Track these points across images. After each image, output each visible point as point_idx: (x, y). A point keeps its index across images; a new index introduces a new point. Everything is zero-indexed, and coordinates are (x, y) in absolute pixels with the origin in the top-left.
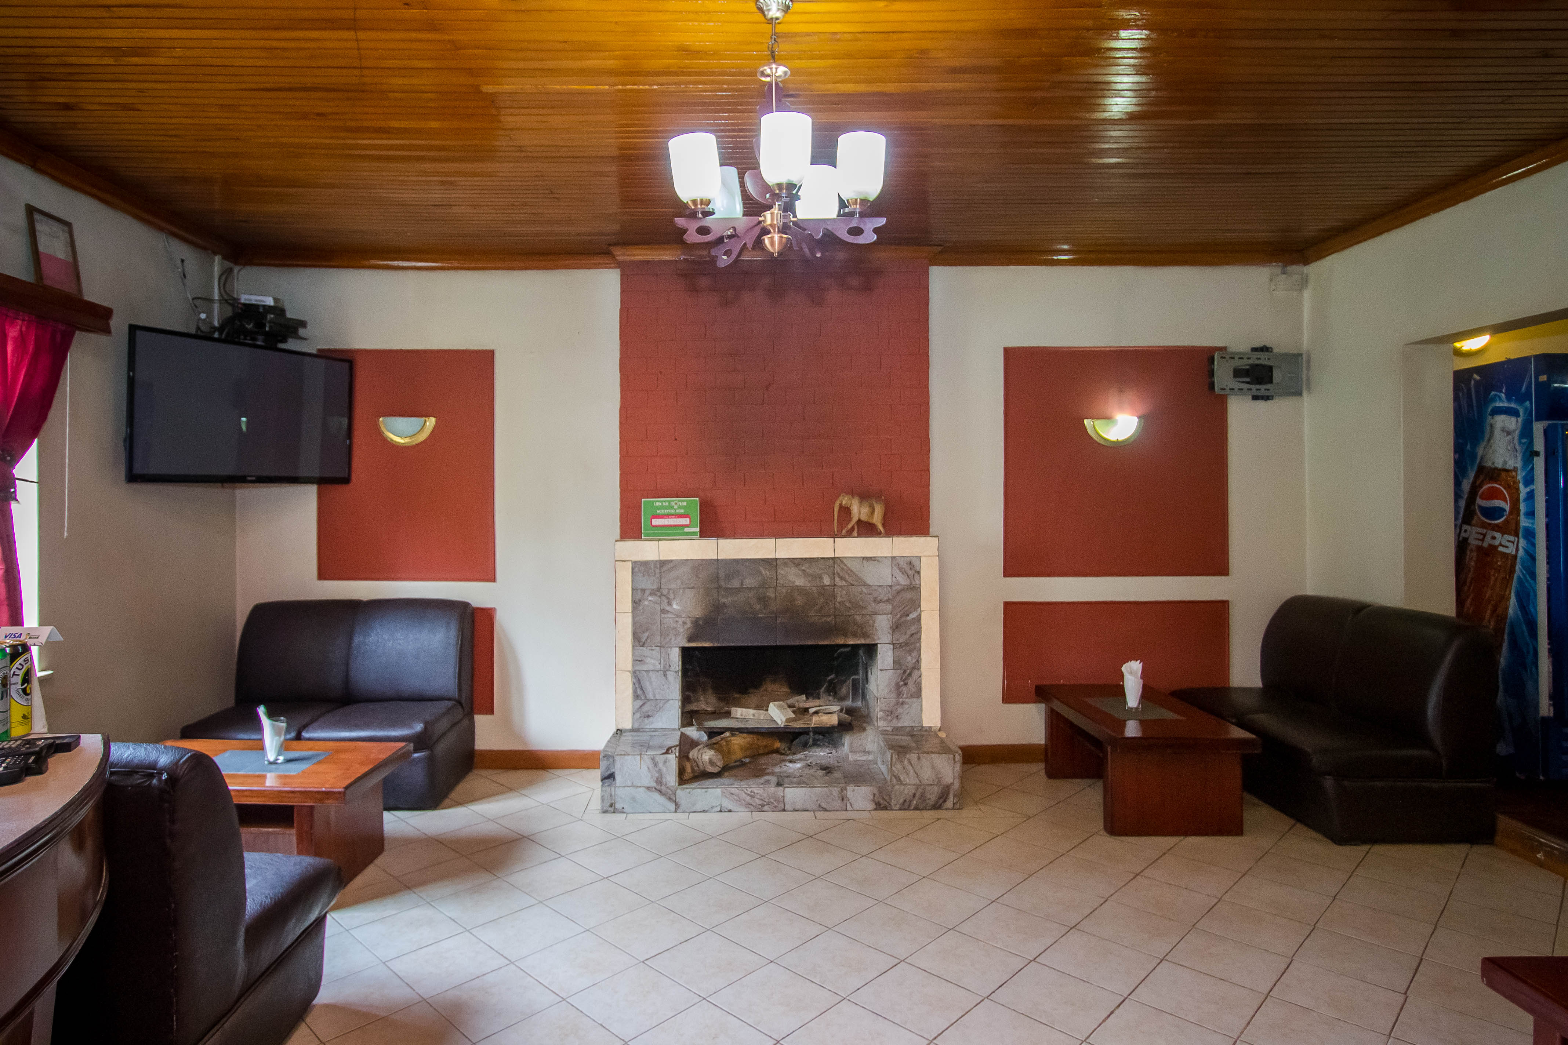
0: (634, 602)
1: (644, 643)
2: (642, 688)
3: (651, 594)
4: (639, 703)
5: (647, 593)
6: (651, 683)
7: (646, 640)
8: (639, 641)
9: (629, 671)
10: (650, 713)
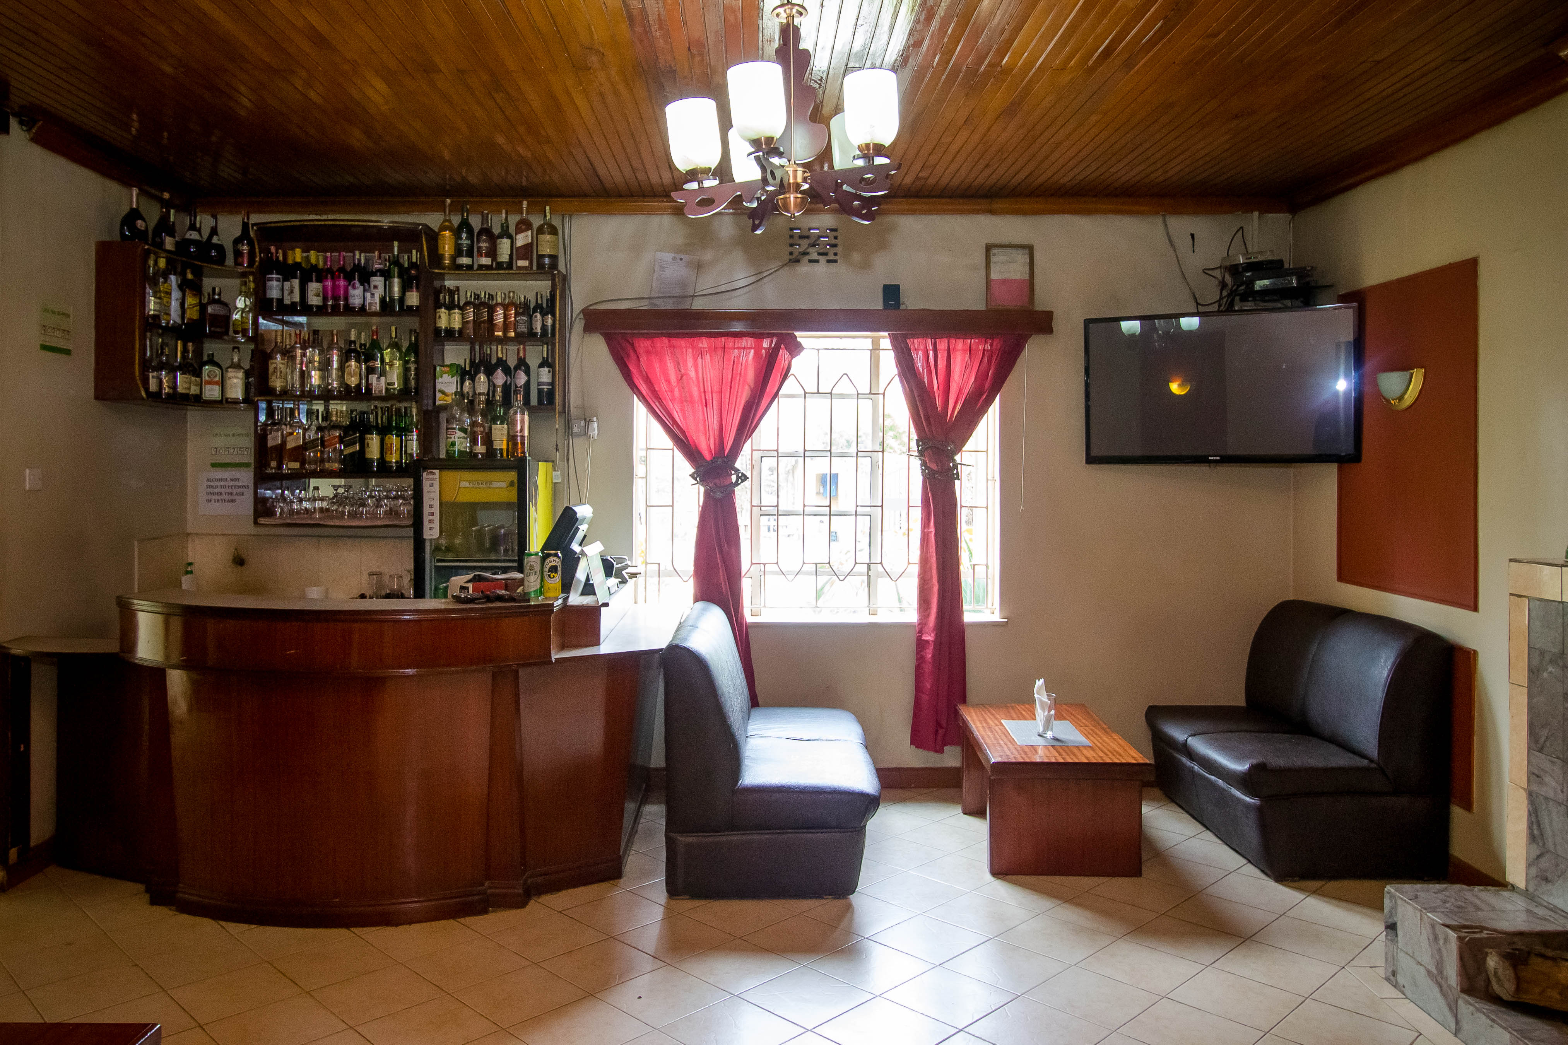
0: (1531, 670)
1: (1543, 747)
2: (1539, 825)
3: (1551, 661)
4: (1536, 851)
5: (1547, 659)
6: (1551, 821)
7: (1545, 741)
8: (1537, 742)
9: (1523, 789)
10: (1550, 877)
